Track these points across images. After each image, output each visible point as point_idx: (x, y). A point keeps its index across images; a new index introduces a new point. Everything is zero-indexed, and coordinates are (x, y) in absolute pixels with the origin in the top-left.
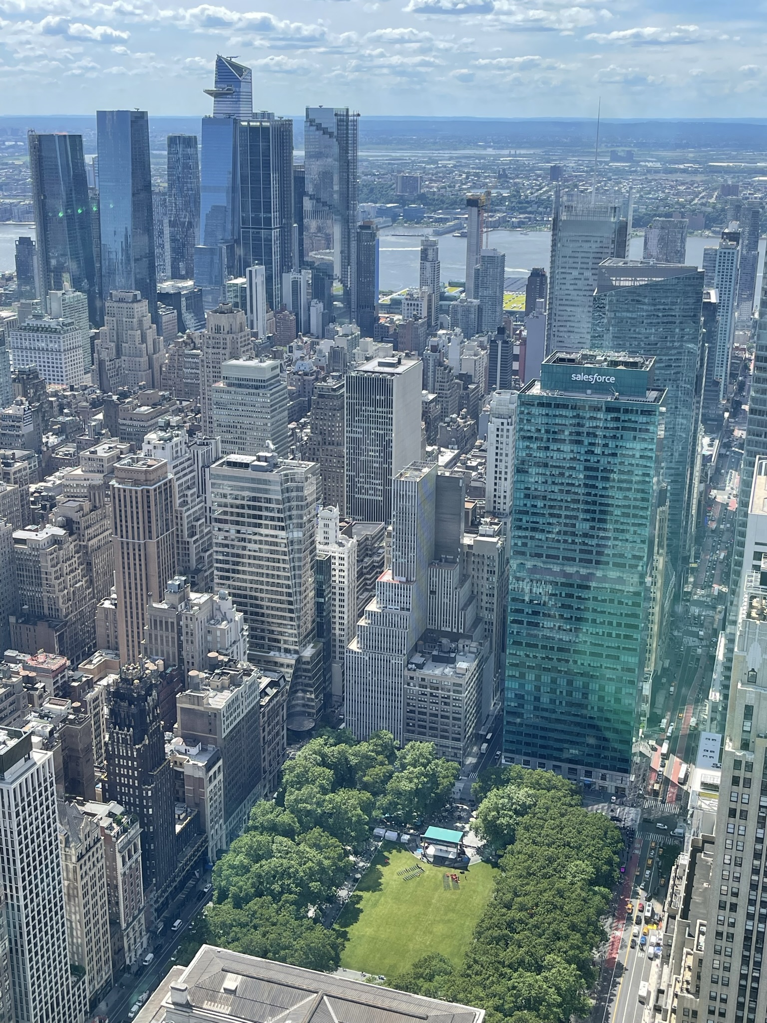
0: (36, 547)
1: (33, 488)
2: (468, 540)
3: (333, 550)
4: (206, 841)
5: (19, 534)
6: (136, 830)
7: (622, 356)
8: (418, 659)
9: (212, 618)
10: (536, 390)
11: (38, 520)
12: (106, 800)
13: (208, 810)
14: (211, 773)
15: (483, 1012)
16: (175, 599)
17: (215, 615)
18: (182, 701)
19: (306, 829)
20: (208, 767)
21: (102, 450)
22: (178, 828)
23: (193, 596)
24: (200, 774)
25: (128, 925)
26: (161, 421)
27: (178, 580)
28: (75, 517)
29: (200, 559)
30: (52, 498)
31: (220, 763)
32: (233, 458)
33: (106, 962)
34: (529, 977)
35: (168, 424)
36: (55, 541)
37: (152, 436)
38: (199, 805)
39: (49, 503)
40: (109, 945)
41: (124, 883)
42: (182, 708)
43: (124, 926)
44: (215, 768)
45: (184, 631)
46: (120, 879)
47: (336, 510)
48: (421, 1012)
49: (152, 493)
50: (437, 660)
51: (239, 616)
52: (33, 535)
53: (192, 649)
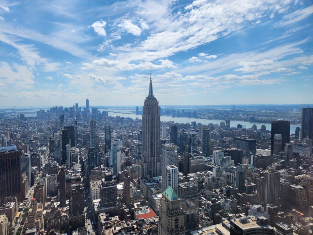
0: (296, 189)
30: (299, 180)
36: (301, 189)
52: (295, 187)
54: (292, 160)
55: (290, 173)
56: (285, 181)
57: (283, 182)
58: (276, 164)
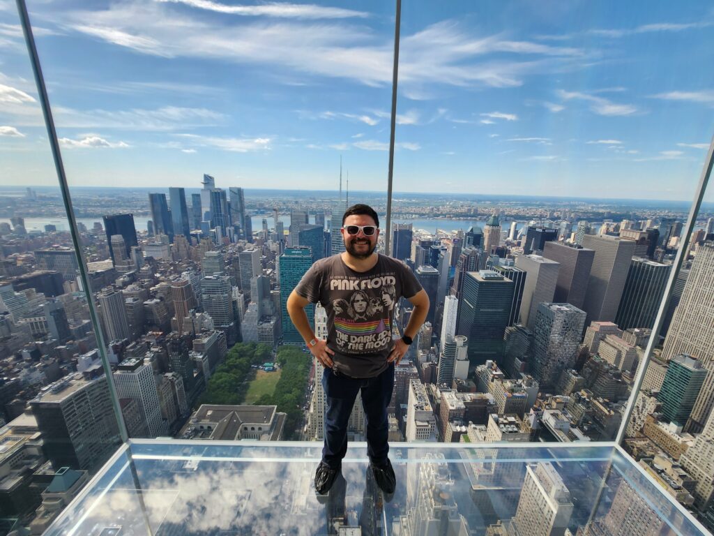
0: (151, 305)
1: (151, 289)
2: (272, 292)
3: (237, 298)
4: (204, 377)
5: (145, 303)
6: (181, 378)
7: (303, 247)
8: (261, 323)
10: (284, 255)
11: (152, 297)
12: (171, 372)
13: (204, 369)
14: (205, 359)
15: (276, 406)
16: (191, 316)
17: (203, 318)
18: (194, 342)
19: (232, 369)
20: (203, 358)
21: (171, 278)
22: (195, 375)
23: (197, 314)
24: (201, 360)
25: (181, 404)
26: (187, 269)
27: (192, 310)
28: (163, 296)
29: (200, 304)
30: (156, 291)
31: (207, 356)
32: (207, 277)
33: (174, 415)
34: (288, 395)
35: (189, 269)
36: (157, 303)
37: (184, 273)
38: (201, 368)
39: (155, 292)
40: (175, 410)
43: (179, 404)
45: (194, 323)
46: (177, 392)
47: (237, 288)
48: (260, 410)
49: (184, 288)
50: (266, 322)
51: (210, 318)
52: (150, 302)
53: (197, 328)
54: (144, 268)
55: (142, 287)
56: (135, 300)
57: (131, 302)
58: (122, 279)
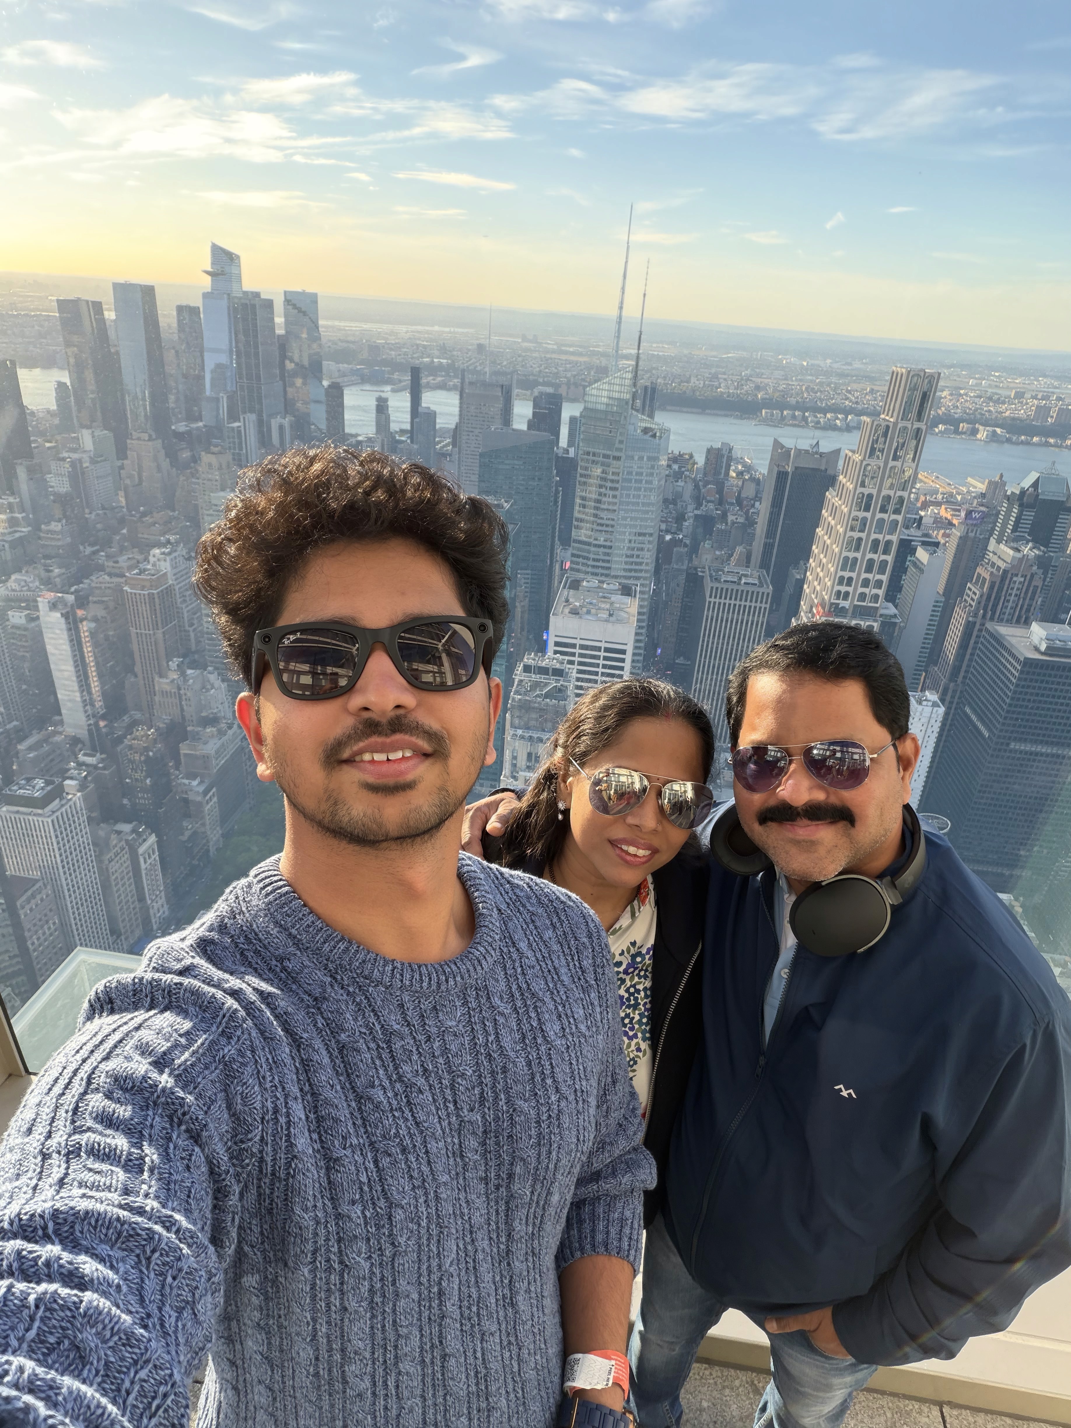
4: (208, 842)
6: (153, 840)
9: (204, 687)
12: (130, 822)
13: (208, 822)
14: (208, 797)
16: (175, 675)
17: (206, 686)
18: (184, 749)
20: (205, 793)
21: (123, 561)
22: (187, 834)
23: (189, 672)
24: (199, 799)
25: (152, 901)
26: (163, 539)
27: (177, 661)
28: (103, 611)
29: (198, 642)
31: (214, 790)
33: (138, 926)
35: (168, 542)
37: (157, 551)
38: (201, 819)
40: (139, 915)
41: (147, 874)
42: (186, 755)
43: (149, 902)
44: (211, 793)
45: (184, 698)
46: (143, 872)
49: (156, 596)
51: (223, 685)
53: (190, 711)
54: (51, 527)
